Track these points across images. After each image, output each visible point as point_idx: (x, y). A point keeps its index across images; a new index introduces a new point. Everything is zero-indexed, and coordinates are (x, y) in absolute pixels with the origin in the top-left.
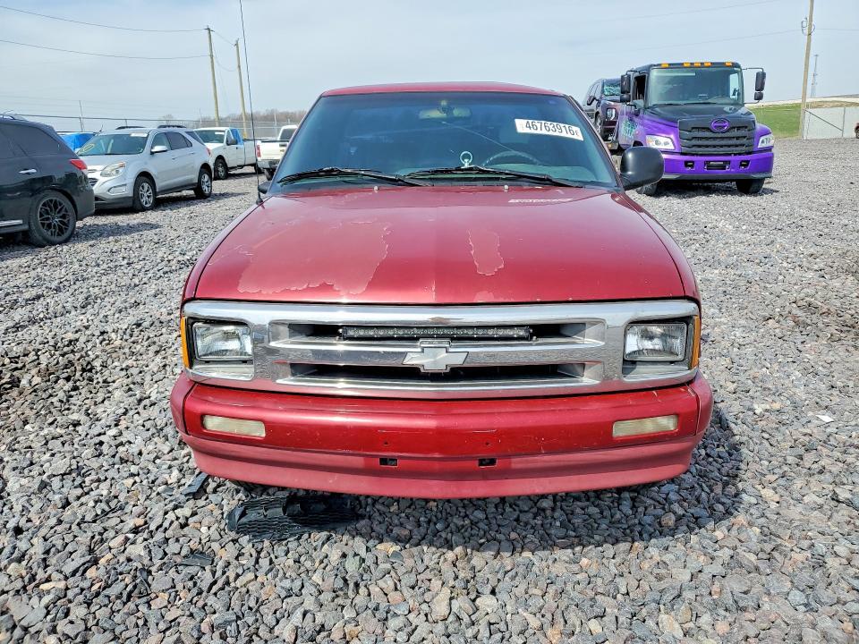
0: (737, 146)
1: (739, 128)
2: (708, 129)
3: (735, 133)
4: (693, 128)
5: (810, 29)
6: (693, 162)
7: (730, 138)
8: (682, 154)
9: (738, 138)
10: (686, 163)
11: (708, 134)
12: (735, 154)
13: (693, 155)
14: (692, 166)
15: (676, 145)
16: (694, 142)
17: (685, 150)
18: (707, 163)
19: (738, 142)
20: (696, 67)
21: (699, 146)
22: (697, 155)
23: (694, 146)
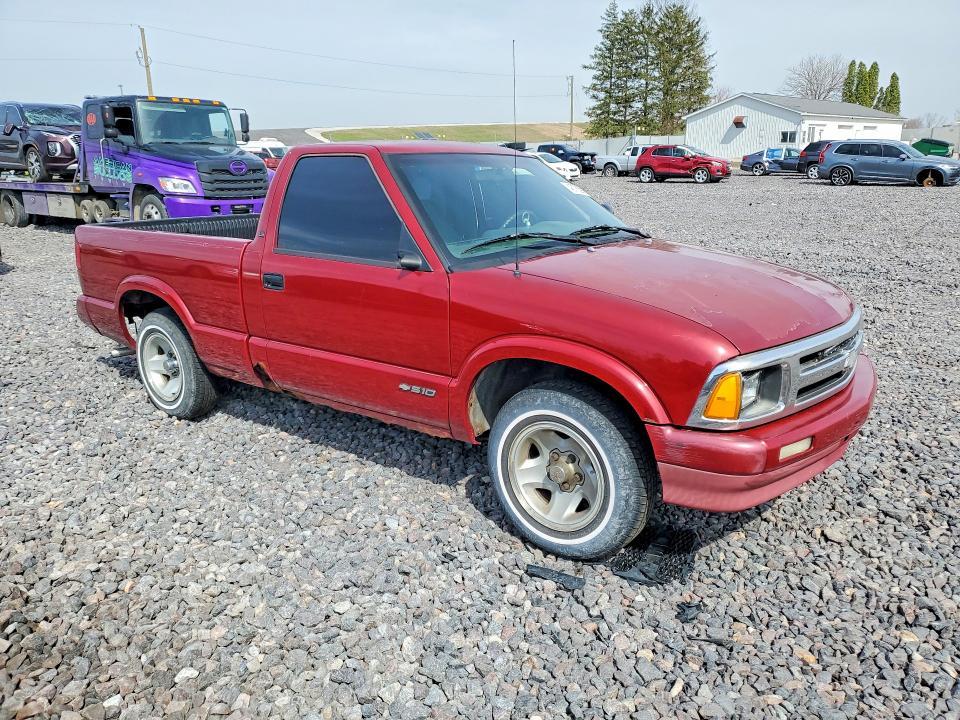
0: (256, 189)
1: (254, 171)
2: (228, 172)
3: (251, 176)
4: (214, 170)
5: (146, 60)
6: (219, 206)
7: (249, 181)
8: (206, 198)
9: (255, 181)
10: (213, 207)
11: (228, 177)
12: (255, 198)
13: (217, 199)
14: (218, 211)
15: (198, 187)
16: (216, 185)
17: (209, 194)
18: (232, 206)
19: (256, 185)
20: (187, 103)
21: (222, 190)
22: (221, 198)
23: (218, 189)
